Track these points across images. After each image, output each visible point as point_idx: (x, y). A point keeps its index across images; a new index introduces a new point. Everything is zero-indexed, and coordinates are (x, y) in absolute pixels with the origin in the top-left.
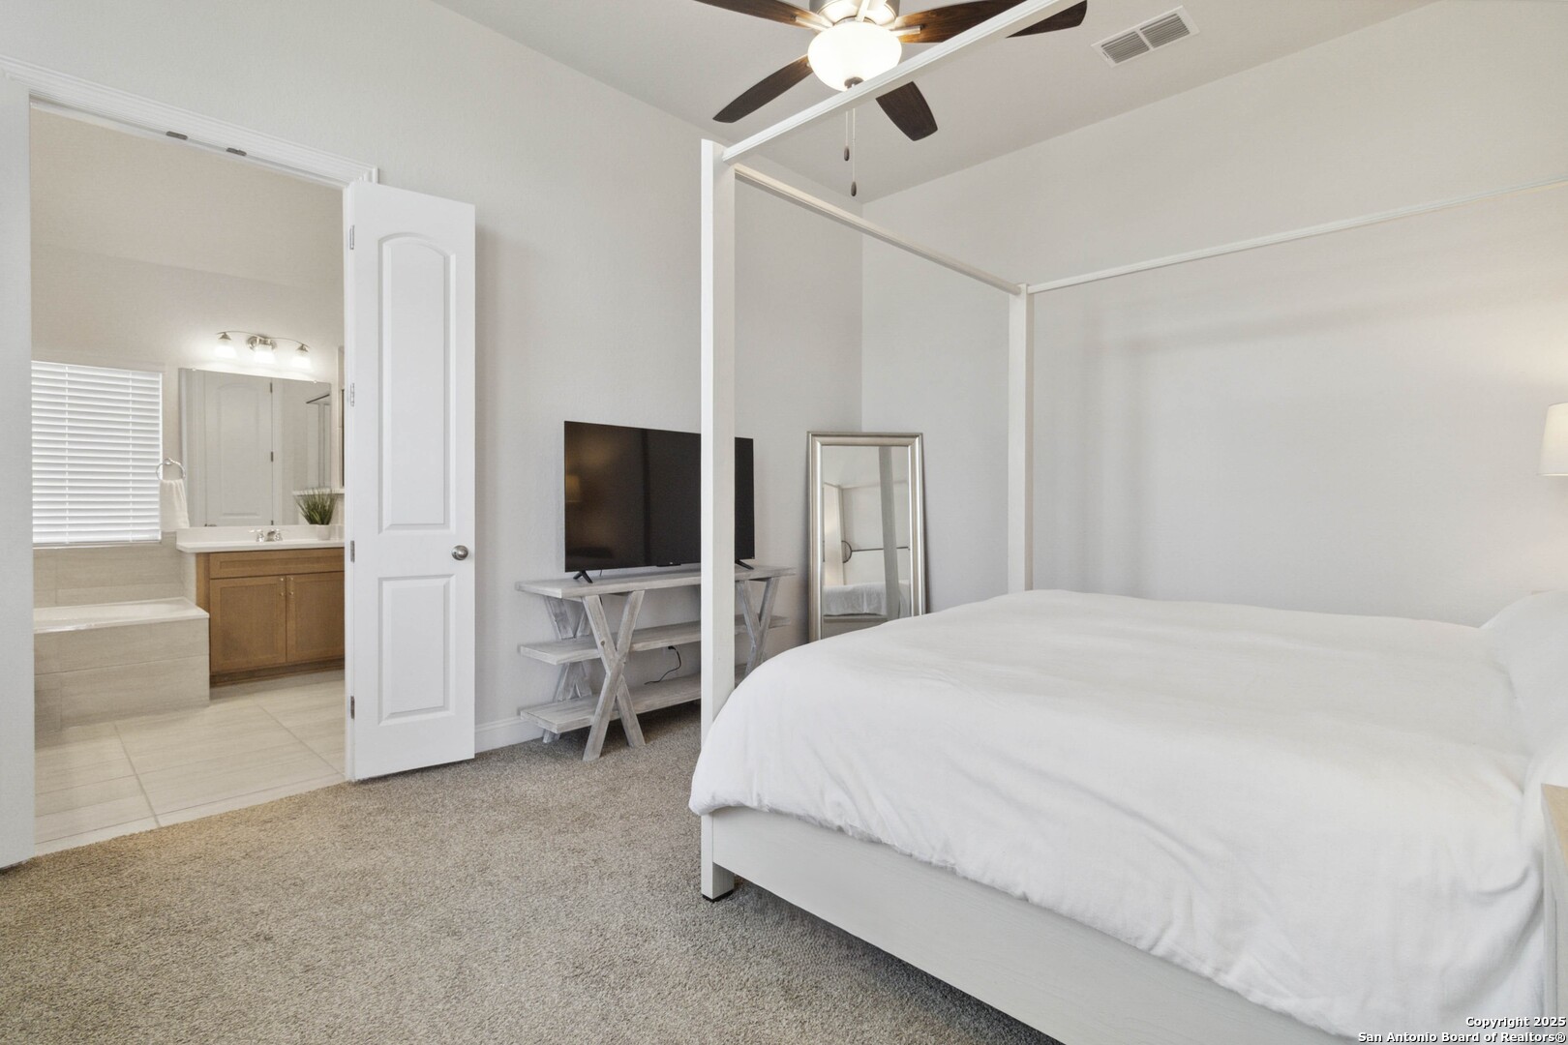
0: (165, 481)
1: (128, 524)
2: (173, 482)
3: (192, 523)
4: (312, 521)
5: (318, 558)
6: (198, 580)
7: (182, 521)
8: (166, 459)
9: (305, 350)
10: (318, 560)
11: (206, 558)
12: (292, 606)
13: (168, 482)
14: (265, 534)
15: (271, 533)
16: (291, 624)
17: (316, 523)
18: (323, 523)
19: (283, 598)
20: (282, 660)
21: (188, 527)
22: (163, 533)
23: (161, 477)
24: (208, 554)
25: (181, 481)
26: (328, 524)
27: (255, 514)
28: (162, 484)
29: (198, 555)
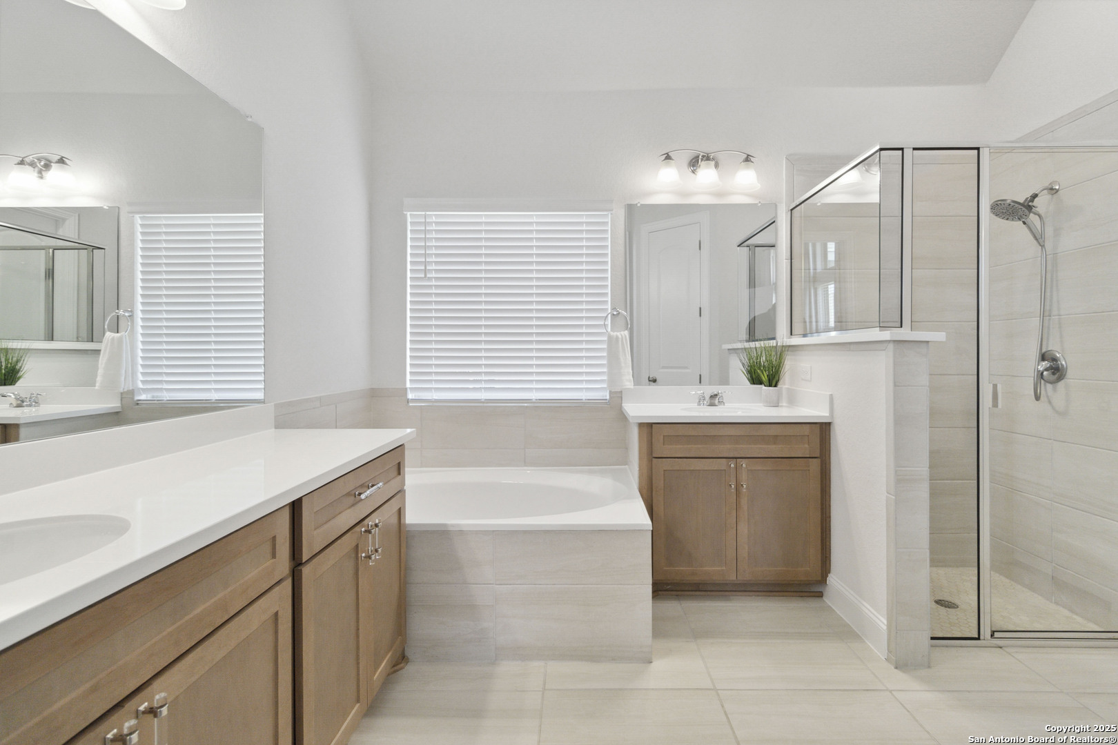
0: (612, 333)
1: (581, 381)
2: (618, 334)
3: (637, 382)
4: (755, 380)
5: (776, 436)
6: (640, 458)
7: (628, 382)
8: (614, 309)
9: (750, 161)
10: (775, 439)
11: (649, 429)
12: (744, 502)
13: (615, 334)
14: (707, 398)
15: (713, 396)
16: (744, 528)
17: (761, 383)
18: (770, 385)
19: (733, 491)
20: (732, 577)
21: (632, 387)
22: (610, 392)
23: (609, 330)
24: (650, 425)
25: (626, 331)
26: (776, 386)
27: (686, 368)
28: (610, 337)
29: (641, 425)
